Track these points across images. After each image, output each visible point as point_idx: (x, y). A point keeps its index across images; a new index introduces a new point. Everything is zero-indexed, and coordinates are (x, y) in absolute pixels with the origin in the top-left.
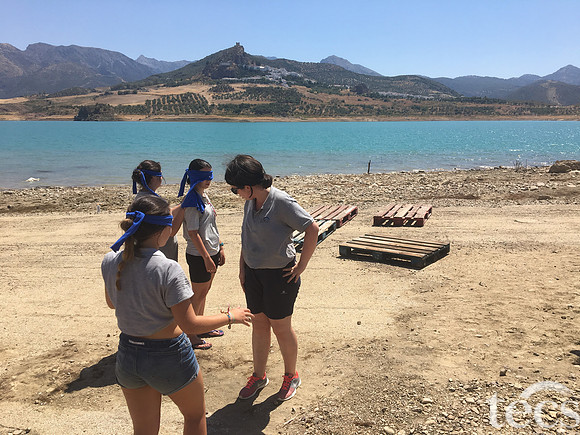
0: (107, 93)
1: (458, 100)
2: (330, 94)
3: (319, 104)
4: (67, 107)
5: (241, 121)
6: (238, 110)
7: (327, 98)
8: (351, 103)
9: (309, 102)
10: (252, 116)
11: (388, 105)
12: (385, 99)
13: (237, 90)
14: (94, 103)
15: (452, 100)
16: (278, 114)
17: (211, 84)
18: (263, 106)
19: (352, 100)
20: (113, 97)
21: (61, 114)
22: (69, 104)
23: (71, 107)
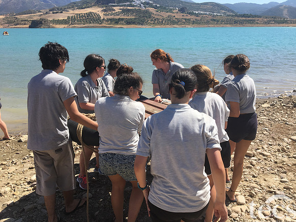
0: (47, 13)
1: (236, 15)
2: (167, 12)
3: (161, 18)
4: (25, 21)
5: (119, 28)
6: (117, 22)
7: (165, 15)
8: (178, 17)
9: (156, 17)
10: (125, 25)
11: (199, 18)
12: (197, 15)
13: (117, 11)
14: (39, 18)
15: (233, 16)
16: (139, 24)
17: (102, 7)
18: (131, 19)
19: (179, 16)
20: (50, 14)
21: (22, 24)
22: (26, 19)
23: (27, 21)
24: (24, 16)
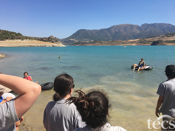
0: (163, 37)
4: (150, 41)
14: (158, 40)
20: (165, 38)
21: (147, 43)
22: (150, 40)
23: (151, 41)
24: (149, 39)
